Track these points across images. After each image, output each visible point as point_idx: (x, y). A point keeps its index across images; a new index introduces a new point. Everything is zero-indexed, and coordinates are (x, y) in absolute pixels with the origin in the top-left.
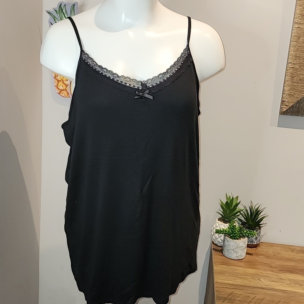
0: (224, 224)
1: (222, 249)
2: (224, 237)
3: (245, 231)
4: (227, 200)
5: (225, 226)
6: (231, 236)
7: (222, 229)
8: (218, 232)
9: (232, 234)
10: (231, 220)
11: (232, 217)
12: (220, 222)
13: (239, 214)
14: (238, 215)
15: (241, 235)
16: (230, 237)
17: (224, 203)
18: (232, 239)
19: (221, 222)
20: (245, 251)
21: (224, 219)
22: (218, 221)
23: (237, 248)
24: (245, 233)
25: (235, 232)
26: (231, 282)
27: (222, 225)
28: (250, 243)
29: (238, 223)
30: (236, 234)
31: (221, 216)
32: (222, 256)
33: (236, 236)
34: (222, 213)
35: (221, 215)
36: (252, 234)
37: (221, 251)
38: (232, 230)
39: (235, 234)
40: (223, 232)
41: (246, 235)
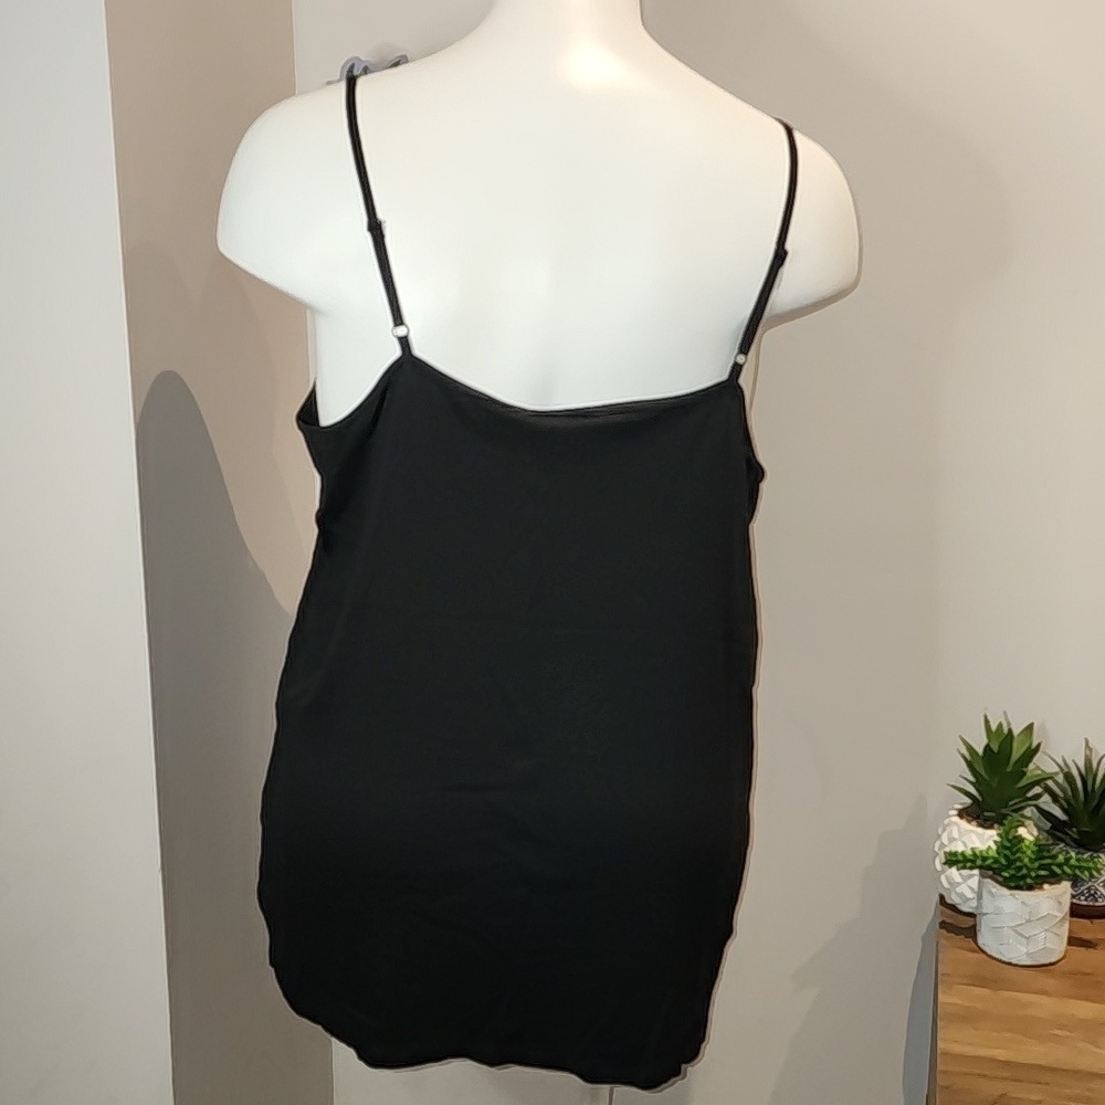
0: (980, 830)
1: (974, 926)
2: (980, 882)
3: (1061, 858)
4: (988, 737)
5: (984, 840)
6: (1005, 878)
7: (969, 853)
8: (953, 860)
9: (1009, 870)
10: (1005, 816)
11: (1011, 803)
12: (964, 824)
13: (1037, 790)
14: (1037, 797)
15: (1042, 873)
16: (1000, 879)
17: (980, 751)
18: (1010, 888)
19: (969, 822)
20: (1065, 931)
21: (977, 813)
22: (956, 819)
23: (1029, 921)
24: (1060, 865)
25: (1018, 864)
26: (1001, 1054)
27: (974, 837)
28: (1086, 900)
29: (1036, 825)
30: (1024, 871)
31: (968, 801)
32: (974, 951)
33: (1024, 877)
34: (972, 790)
35: (967, 794)
36: (1089, 869)
37: (971, 932)
38: (1007, 852)
39: (1020, 868)
40: (973, 861)
41: (1064, 873)
